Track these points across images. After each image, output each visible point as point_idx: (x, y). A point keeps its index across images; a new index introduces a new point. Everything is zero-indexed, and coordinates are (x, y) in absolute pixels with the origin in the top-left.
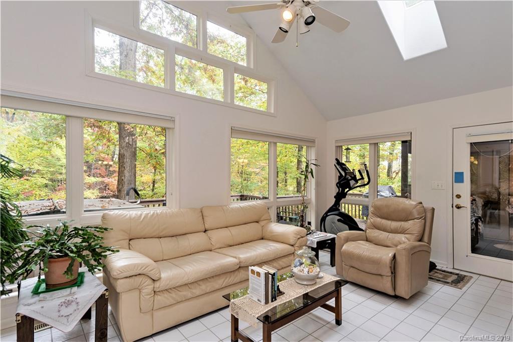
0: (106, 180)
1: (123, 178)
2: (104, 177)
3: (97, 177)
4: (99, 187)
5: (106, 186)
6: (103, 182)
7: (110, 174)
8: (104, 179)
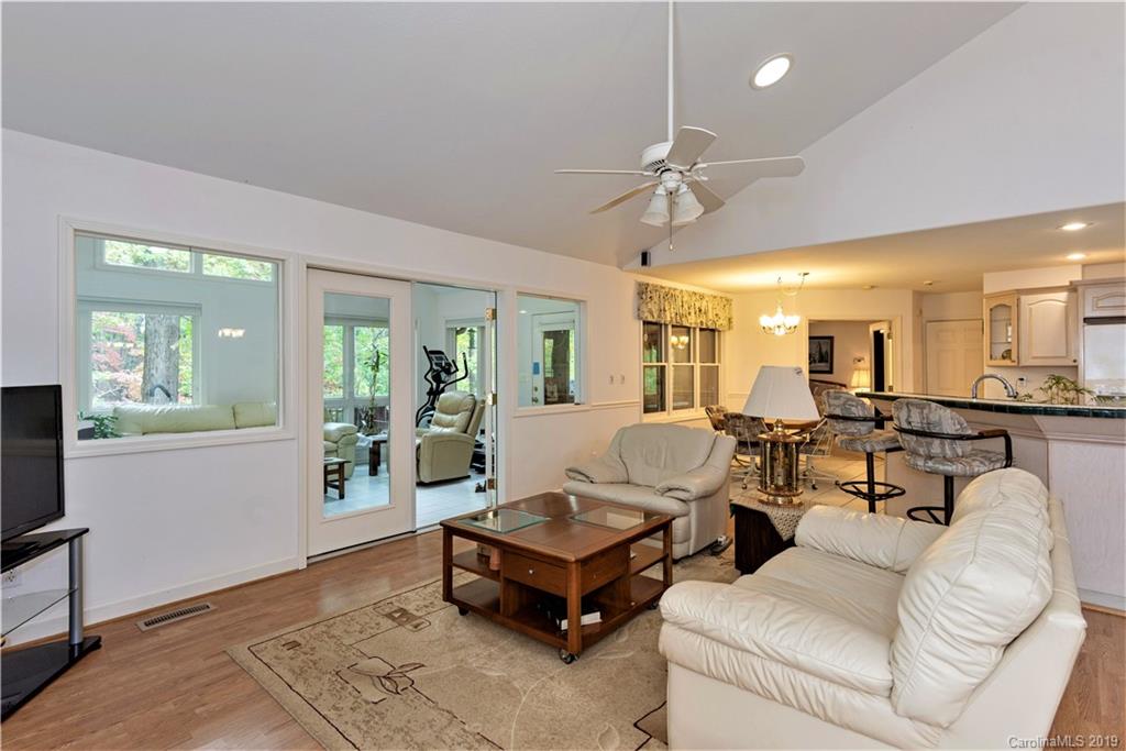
0: (122, 376)
1: (154, 372)
2: (117, 371)
3: (100, 370)
4: (103, 393)
5: (120, 391)
6: (113, 382)
7: (130, 364)
8: (115, 375)
